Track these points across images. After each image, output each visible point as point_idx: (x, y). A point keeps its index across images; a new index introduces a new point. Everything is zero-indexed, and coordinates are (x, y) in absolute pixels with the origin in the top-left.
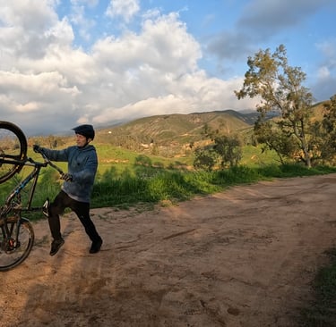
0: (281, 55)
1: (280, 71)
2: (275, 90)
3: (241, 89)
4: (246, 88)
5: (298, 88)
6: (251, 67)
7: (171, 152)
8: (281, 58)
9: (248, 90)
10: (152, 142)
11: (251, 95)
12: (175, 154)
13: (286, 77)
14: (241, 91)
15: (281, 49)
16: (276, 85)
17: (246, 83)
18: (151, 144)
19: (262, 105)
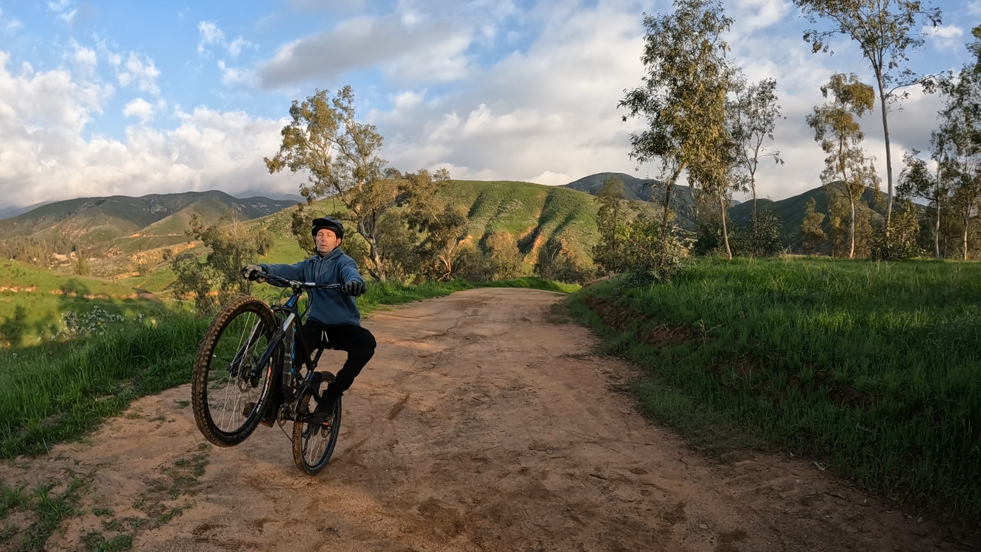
0: (345, 103)
1: (342, 129)
2: (334, 161)
3: (275, 155)
4: (285, 154)
5: (369, 160)
6: (296, 119)
7: (111, 267)
8: (345, 109)
9: (289, 157)
10: (74, 250)
11: (294, 167)
12: (119, 272)
13: (350, 139)
14: (275, 160)
15: (346, 92)
16: (333, 152)
17: (285, 146)
18: (73, 253)
19: (310, 185)
